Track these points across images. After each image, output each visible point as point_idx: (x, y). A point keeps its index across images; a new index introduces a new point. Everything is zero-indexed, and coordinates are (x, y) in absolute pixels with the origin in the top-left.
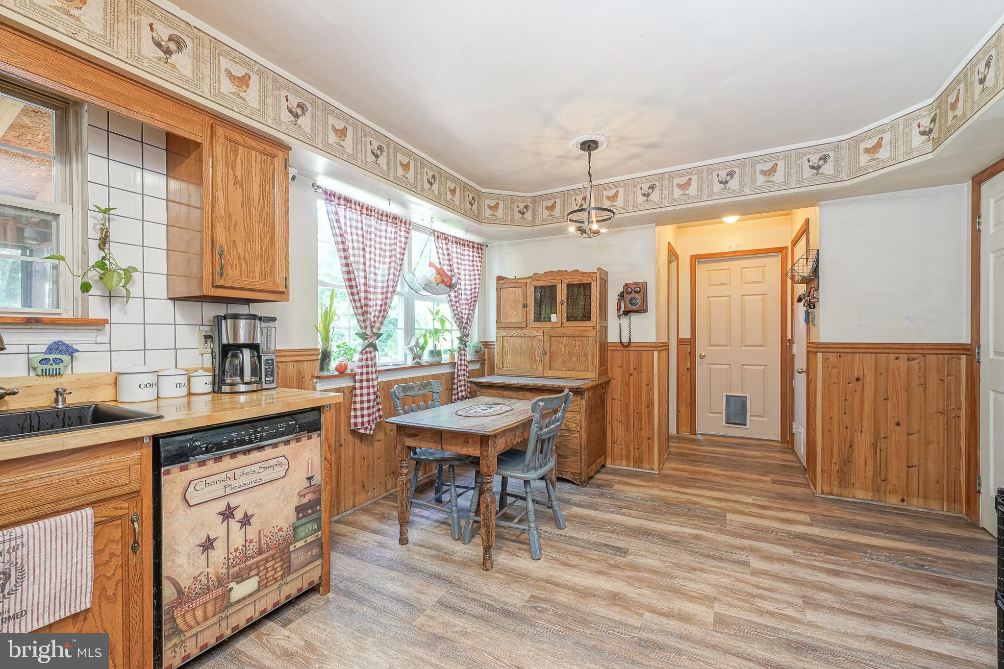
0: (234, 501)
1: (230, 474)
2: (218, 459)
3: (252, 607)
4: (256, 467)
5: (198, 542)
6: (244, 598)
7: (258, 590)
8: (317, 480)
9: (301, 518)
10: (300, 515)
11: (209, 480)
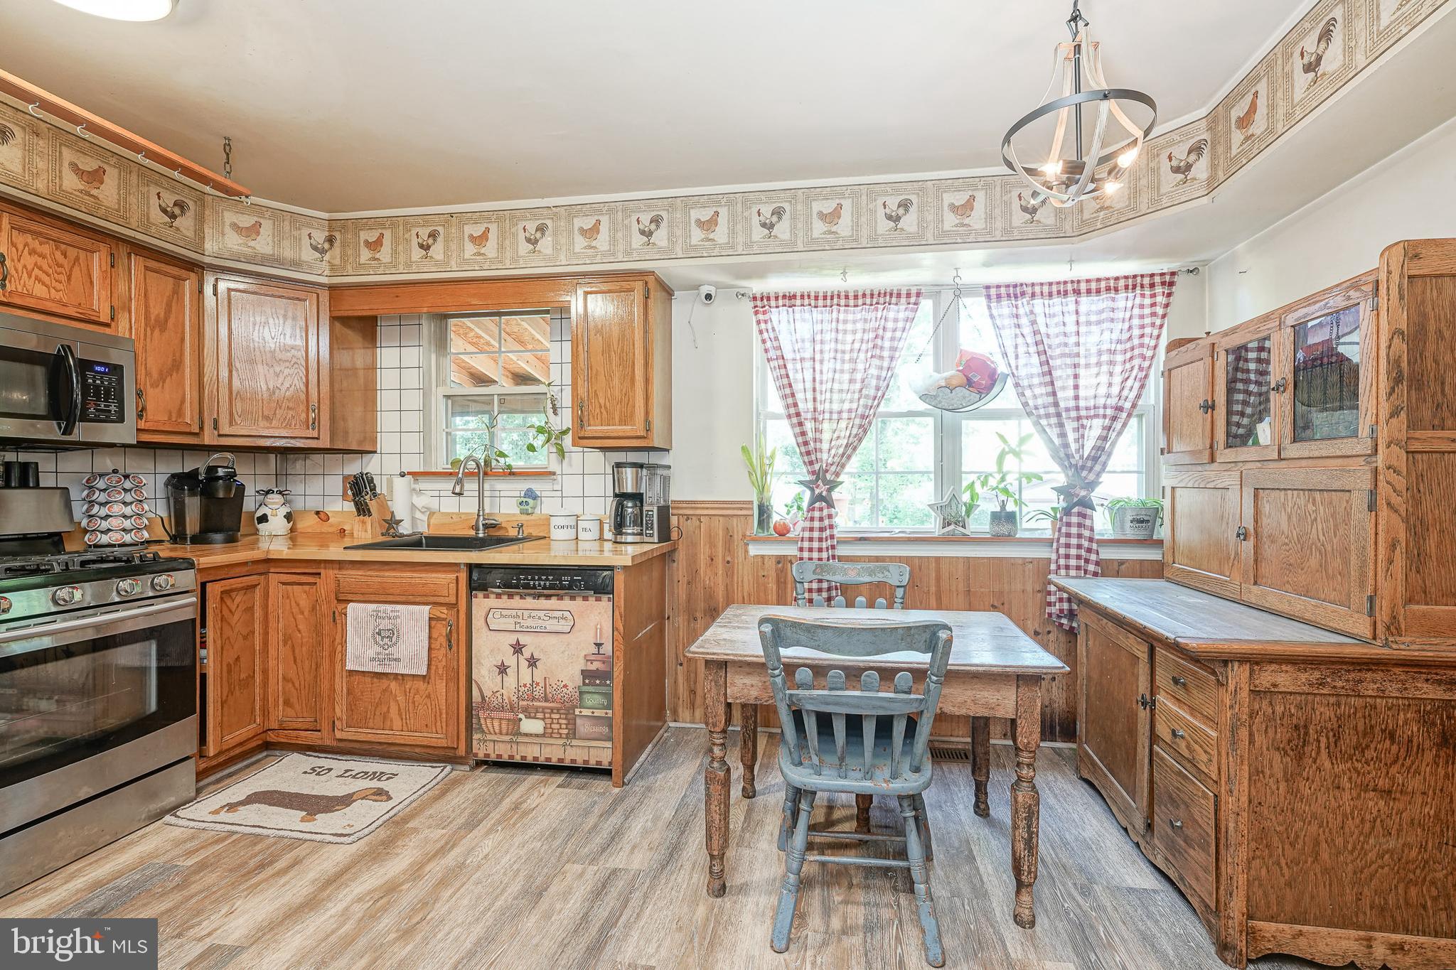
0: (524, 639)
1: (520, 613)
2: (511, 596)
3: (537, 748)
4: (541, 614)
5: (495, 663)
6: (531, 735)
7: (543, 735)
8: (607, 649)
9: (588, 685)
10: (587, 681)
11: (504, 612)
